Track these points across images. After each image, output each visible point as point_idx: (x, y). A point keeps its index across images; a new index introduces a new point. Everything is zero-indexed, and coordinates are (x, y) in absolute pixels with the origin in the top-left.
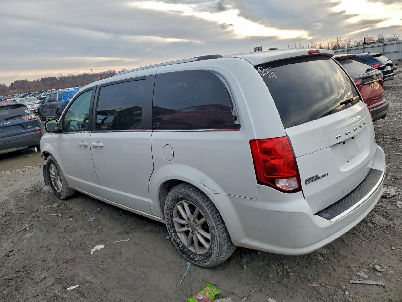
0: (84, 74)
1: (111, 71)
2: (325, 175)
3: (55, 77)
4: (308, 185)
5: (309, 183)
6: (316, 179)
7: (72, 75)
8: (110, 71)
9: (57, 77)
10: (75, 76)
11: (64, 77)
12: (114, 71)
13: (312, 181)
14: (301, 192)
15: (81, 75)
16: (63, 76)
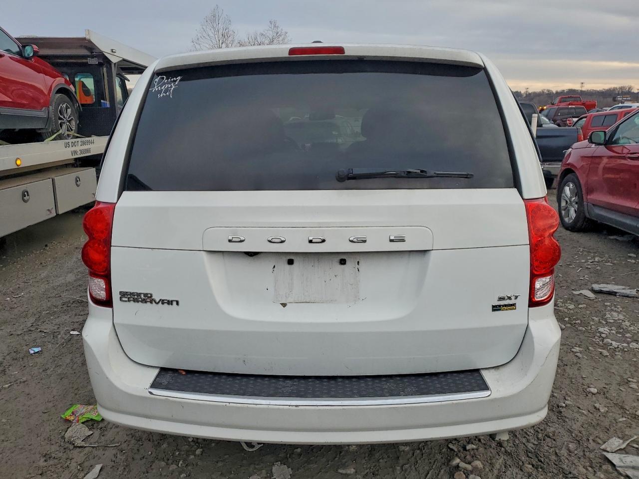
0: (569, 90)
1: (624, 87)
2: (170, 303)
3: (520, 92)
4: (123, 303)
5: (129, 301)
6: (144, 301)
7: (548, 91)
8: (621, 88)
9: (522, 92)
10: (553, 93)
11: (535, 93)
12: (629, 88)
13: (136, 301)
14: (111, 309)
15: (564, 91)
16: (530, 91)
